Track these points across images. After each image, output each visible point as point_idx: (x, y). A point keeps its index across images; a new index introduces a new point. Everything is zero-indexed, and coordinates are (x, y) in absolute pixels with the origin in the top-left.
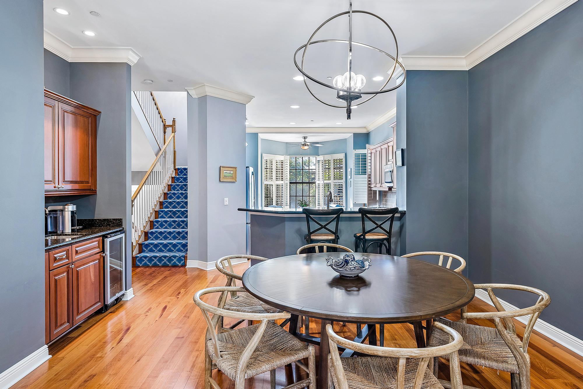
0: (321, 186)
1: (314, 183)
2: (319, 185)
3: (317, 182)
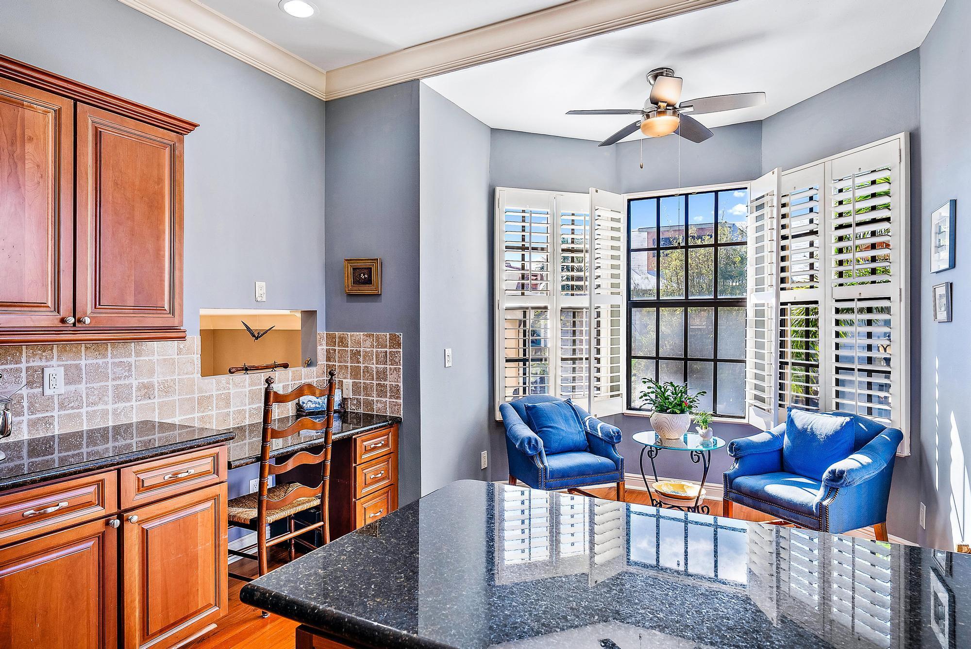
0: (768, 319)
1: (738, 303)
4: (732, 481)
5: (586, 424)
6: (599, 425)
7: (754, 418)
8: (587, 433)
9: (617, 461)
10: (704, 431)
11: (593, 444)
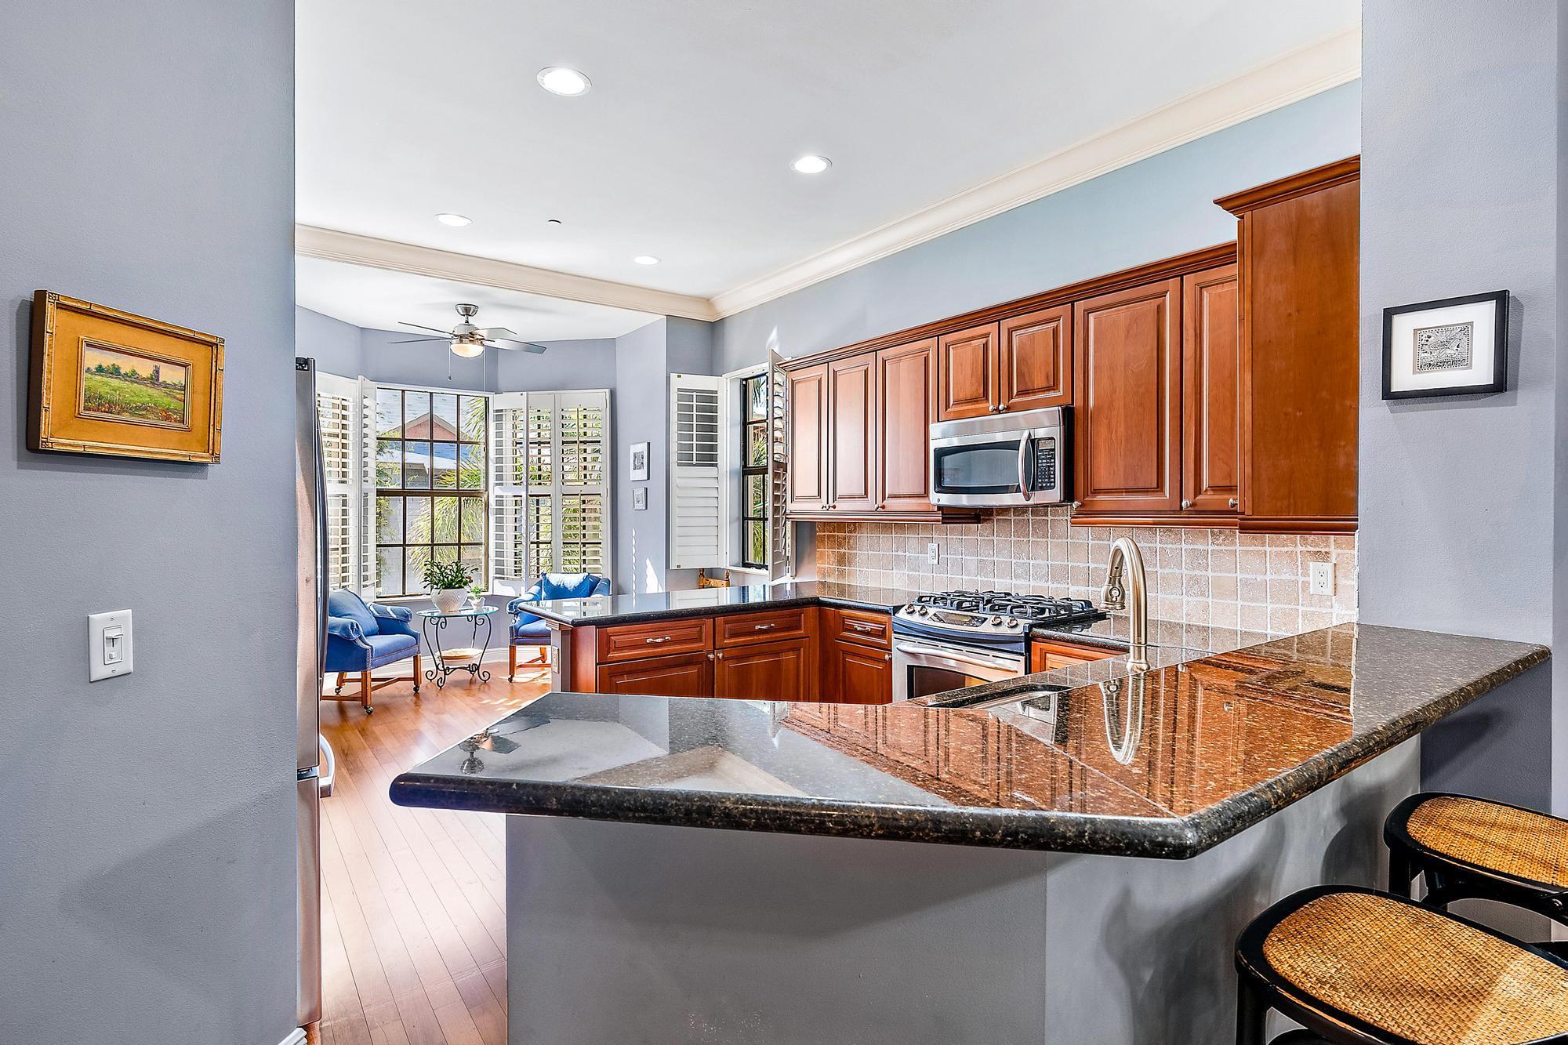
1: (481, 493)
2: (500, 503)
4: (517, 630)
5: (372, 609)
6: (389, 608)
7: (499, 589)
8: (376, 618)
9: (416, 636)
10: (476, 601)
11: (386, 626)
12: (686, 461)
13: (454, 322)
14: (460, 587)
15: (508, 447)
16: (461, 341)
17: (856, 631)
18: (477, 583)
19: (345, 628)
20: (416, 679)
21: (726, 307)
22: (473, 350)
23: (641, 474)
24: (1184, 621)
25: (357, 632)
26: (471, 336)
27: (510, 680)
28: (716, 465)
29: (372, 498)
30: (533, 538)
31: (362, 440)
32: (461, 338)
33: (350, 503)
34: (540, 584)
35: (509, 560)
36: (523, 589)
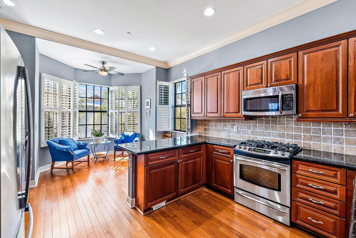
0: (114, 115)
2: (112, 114)
3: (110, 111)
4: (116, 148)
5: (76, 142)
6: (81, 142)
7: (111, 136)
8: (77, 145)
9: (89, 150)
10: (105, 140)
11: (80, 147)
12: (161, 103)
13: (100, 66)
14: (101, 136)
15: (114, 100)
16: (102, 71)
17: (219, 152)
18: (106, 135)
19: (67, 149)
20: (88, 161)
21: (171, 65)
22: (105, 74)
23: (149, 107)
24: (333, 152)
25: (71, 150)
26: (104, 70)
27: (114, 160)
28: (168, 105)
29: (78, 112)
30: (120, 123)
31: (74, 97)
32: (101, 70)
33: (71, 114)
34: (122, 135)
35: (114, 128)
36: (118, 136)
